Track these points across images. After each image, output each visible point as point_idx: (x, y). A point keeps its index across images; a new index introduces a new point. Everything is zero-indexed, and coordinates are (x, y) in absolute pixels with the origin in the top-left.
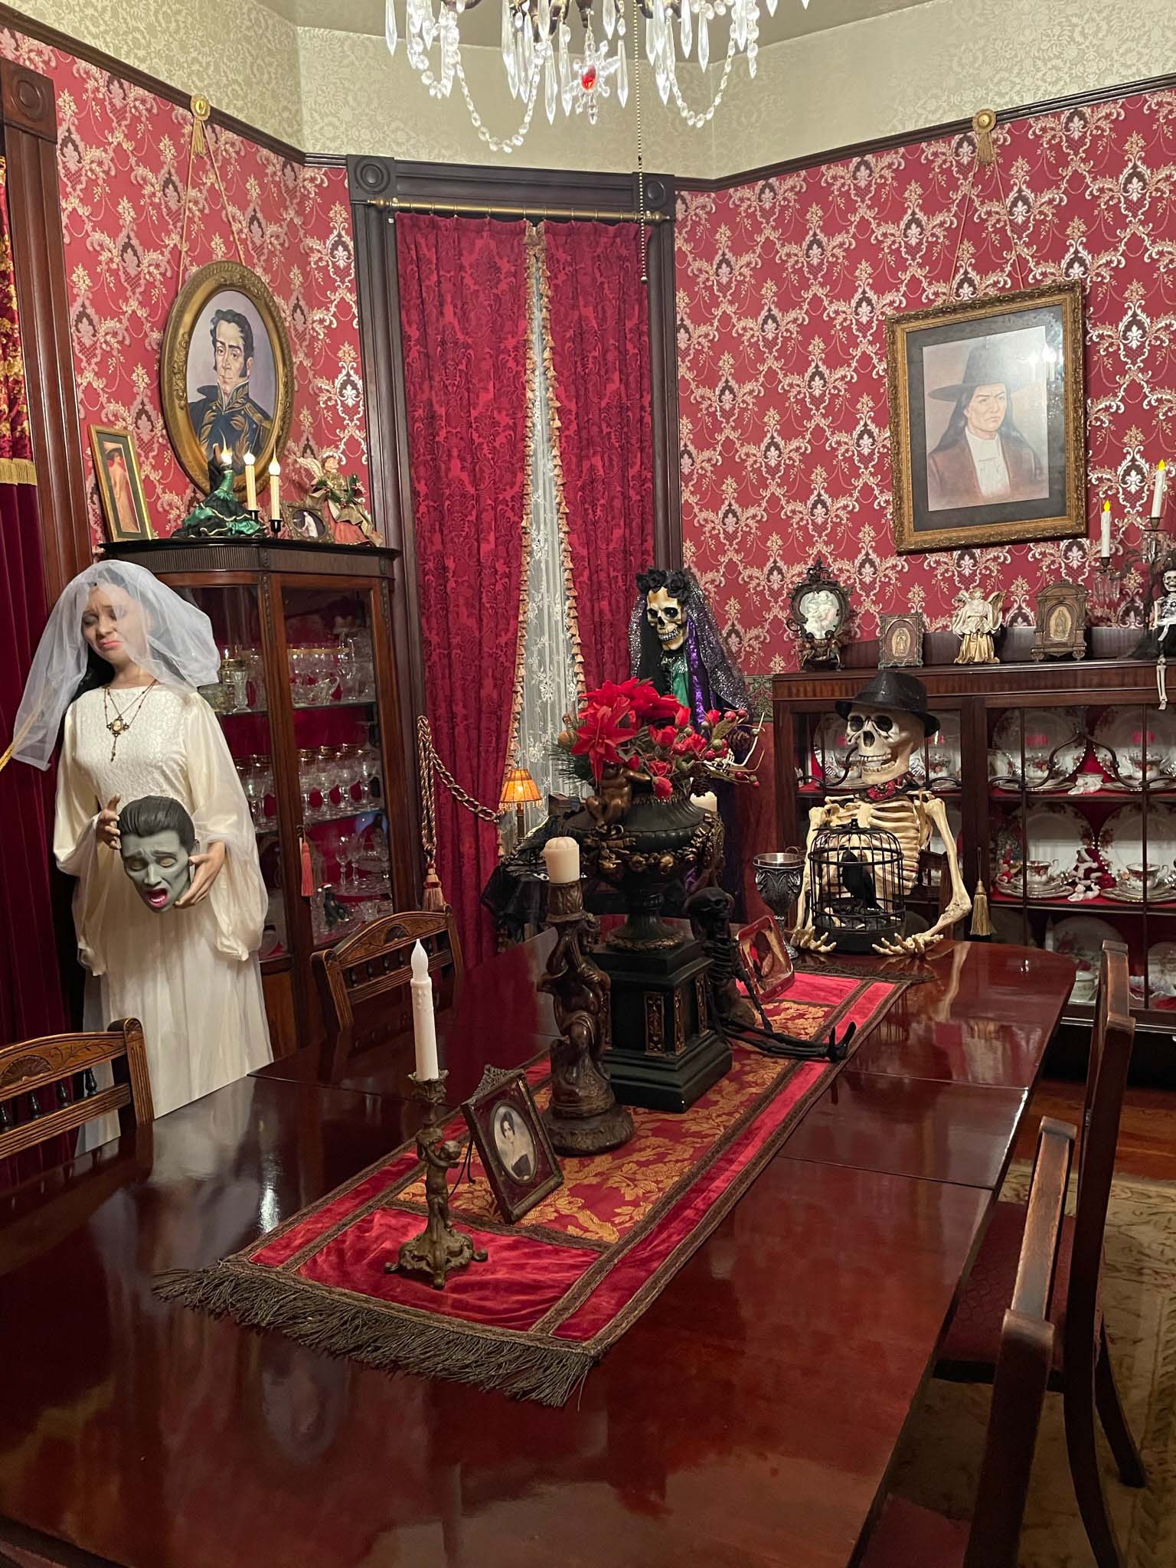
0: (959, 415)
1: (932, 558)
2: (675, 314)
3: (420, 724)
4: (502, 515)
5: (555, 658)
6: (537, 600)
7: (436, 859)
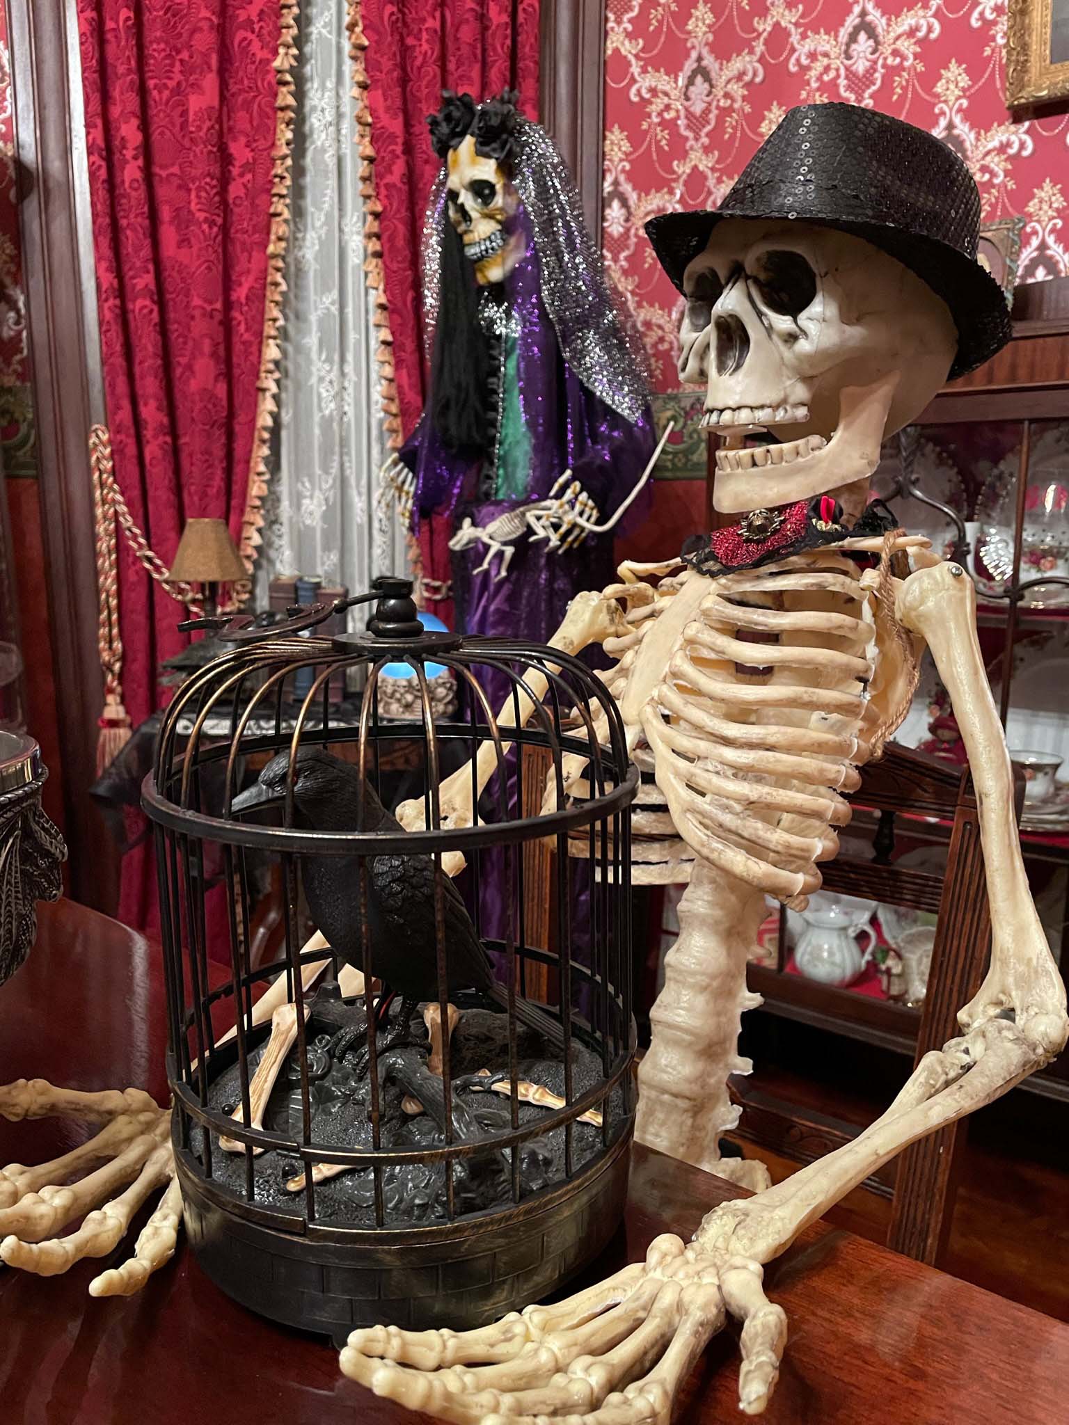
3: (93, 440)
4: (245, 50)
5: (352, 336)
6: (318, 224)
7: (121, 677)
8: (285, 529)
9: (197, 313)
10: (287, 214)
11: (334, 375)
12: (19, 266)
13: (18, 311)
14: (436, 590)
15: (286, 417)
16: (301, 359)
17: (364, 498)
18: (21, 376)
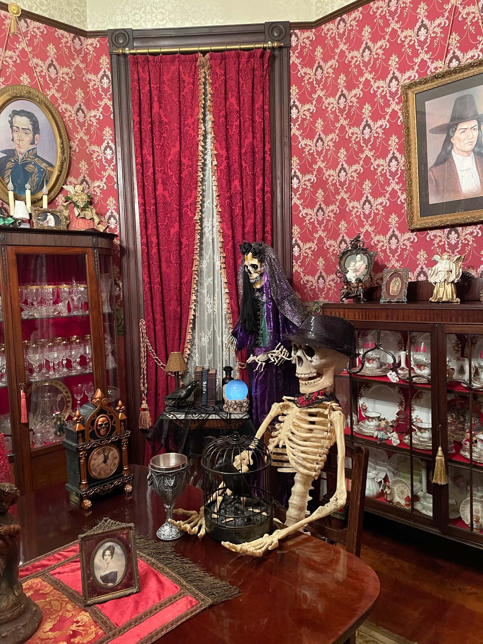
0: (448, 142)
1: (432, 233)
2: (289, 100)
3: (141, 324)
4: (186, 213)
5: (217, 290)
6: (207, 258)
7: (147, 395)
8: (197, 347)
9: (172, 288)
10: (198, 259)
11: (211, 301)
12: (120, 275)
13: (120, 287)
14: (243, 366)
15: (197, 315)
16: (201, 297)
17: (221, 337)
18: (120, 306)
